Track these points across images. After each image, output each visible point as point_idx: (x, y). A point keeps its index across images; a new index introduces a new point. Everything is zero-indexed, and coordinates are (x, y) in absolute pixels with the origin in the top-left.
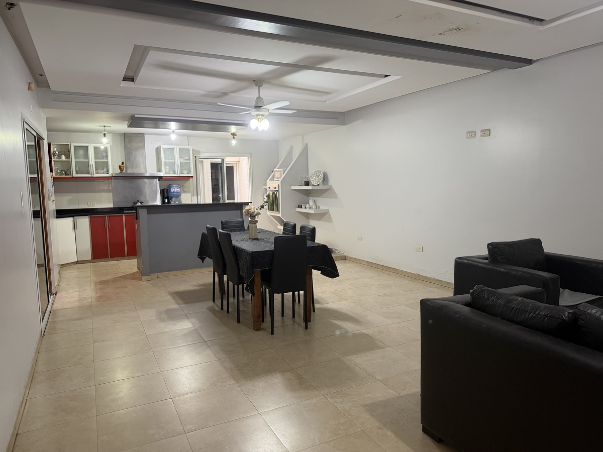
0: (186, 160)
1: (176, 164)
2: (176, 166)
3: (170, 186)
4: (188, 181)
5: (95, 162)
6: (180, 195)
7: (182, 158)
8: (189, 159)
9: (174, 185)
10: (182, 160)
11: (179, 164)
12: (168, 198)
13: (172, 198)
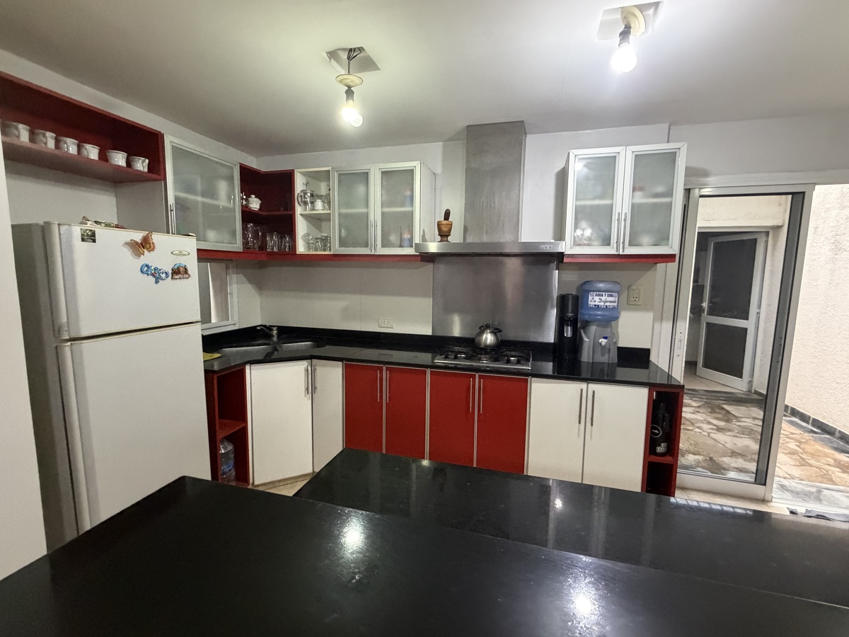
0: (656, 195)
1: (617, 210)
2: (615, 217)
3: (587, 287)
4: (650, 273)
5: (383, 214)
6: (617, 318)
7: (641, 189)
8: (669, 193)
9: (601, 285)
10: (640, 198)
11: (627, 209)
12: (574, 323)
13: (586, 324)
